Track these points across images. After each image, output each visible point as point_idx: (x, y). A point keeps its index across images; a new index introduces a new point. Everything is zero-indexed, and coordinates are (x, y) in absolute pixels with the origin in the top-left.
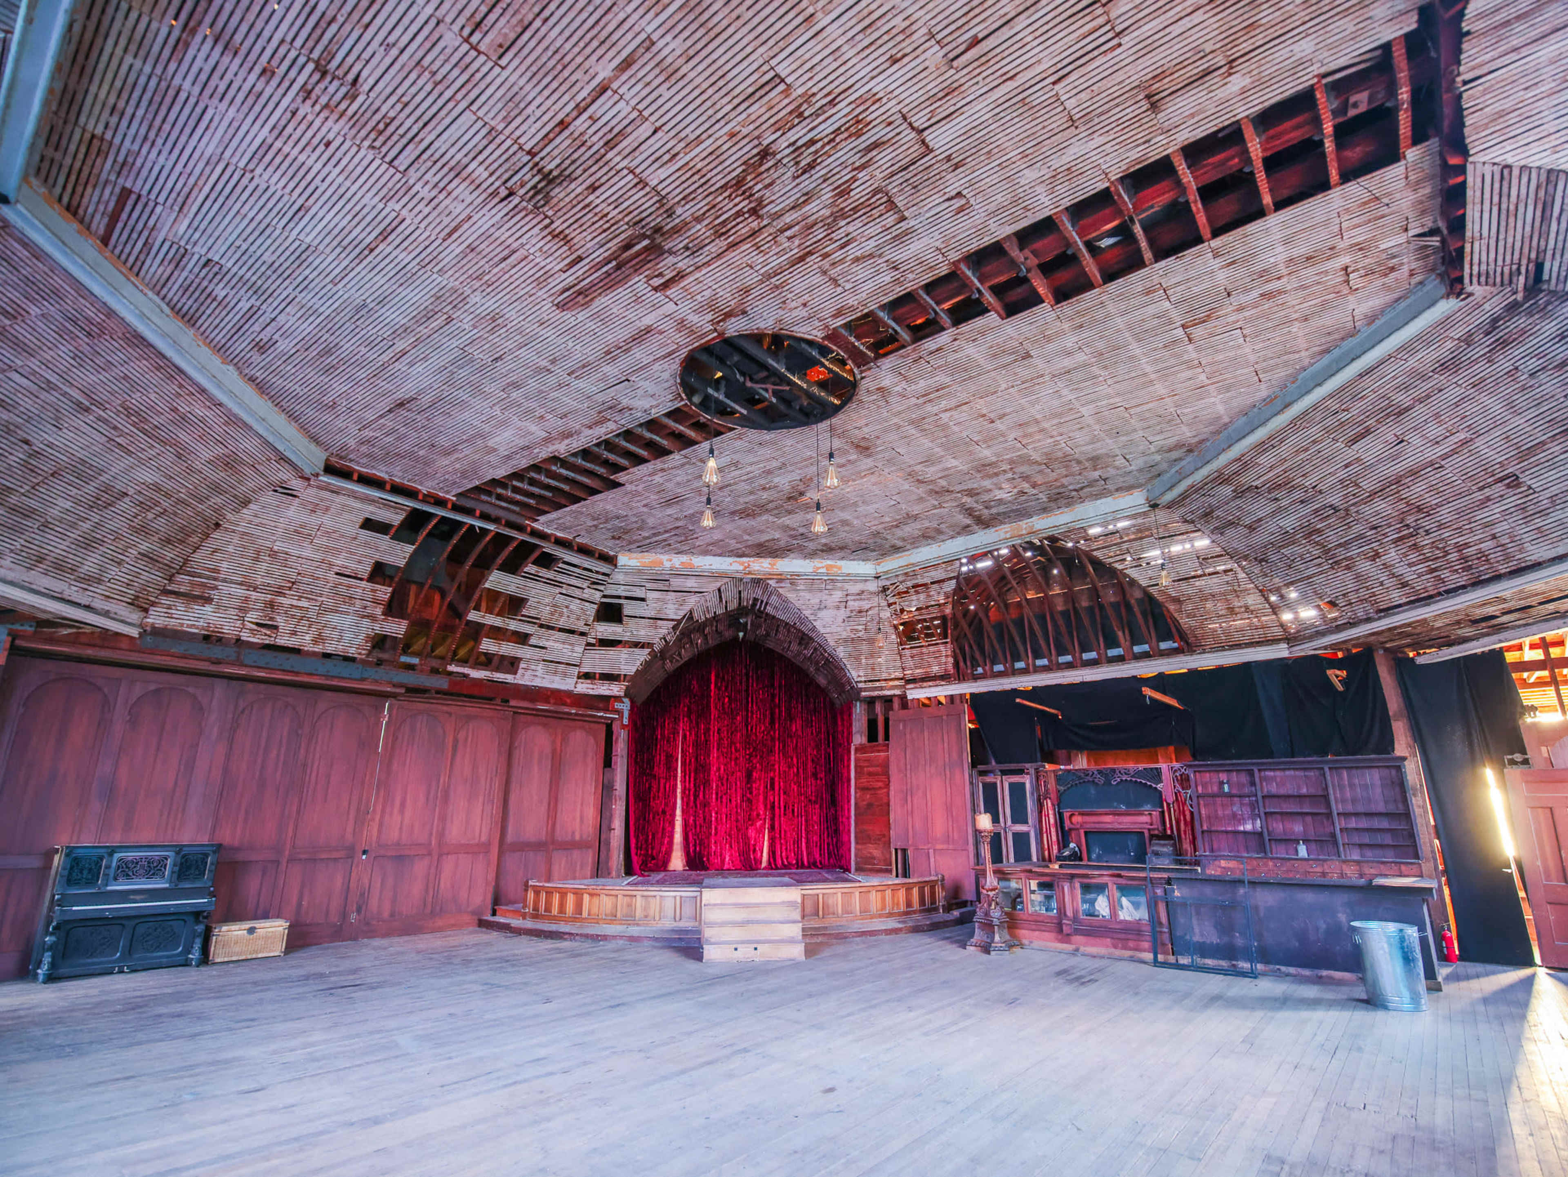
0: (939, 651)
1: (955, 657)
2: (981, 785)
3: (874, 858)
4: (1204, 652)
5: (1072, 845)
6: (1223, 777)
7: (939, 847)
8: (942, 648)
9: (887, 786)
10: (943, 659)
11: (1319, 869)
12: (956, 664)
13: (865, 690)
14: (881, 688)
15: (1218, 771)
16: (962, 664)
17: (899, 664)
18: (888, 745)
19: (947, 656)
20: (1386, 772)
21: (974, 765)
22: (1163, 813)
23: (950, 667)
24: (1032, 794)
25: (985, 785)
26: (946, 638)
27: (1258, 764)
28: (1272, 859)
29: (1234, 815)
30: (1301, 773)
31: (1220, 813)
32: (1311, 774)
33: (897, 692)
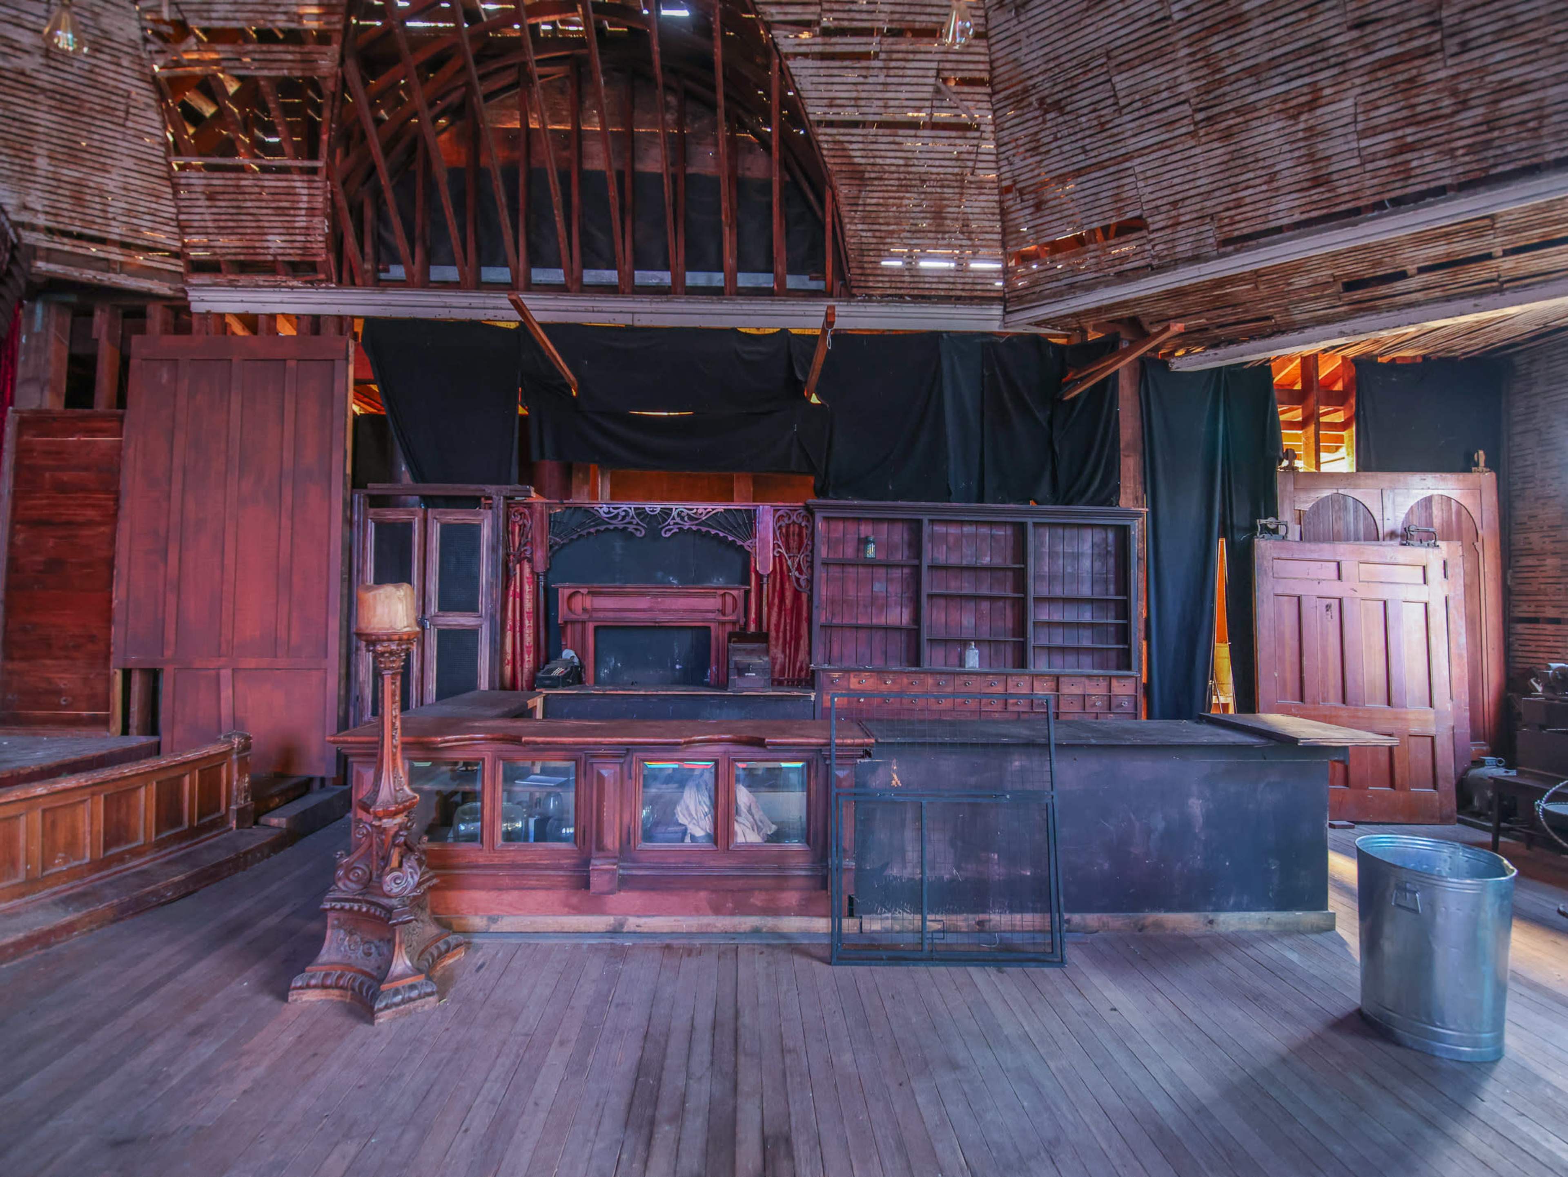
0: (290, 192)
1: (334, 218)
2: (371, 527)
3: (59, 693)
4: (869, 298)
5: (568, 654)
6: (866, 530)
7: (250, 663)
8: (299, 183)
9: (112, 517)
10: (301, 221)
11: (999, 688)
12: (336, 242)
13: (50, 255)
14: (108, 265)
15: (859, 520)
16: (350, 241)
17: (168, 210)
18: (121, 419)
19: (311, 211)
20: (1099, 535)
21: (357, 482)
22: (747, 593)
23: (318, 242)
24: (494, 549)
25: (380, 526)
26: (313, 155)
27: (928, 510)
28: (933, 673)
29: (874, 599)
30: (984, 530)
31: (852, 593)
32: (1000, 532)
33: (162, 288)
